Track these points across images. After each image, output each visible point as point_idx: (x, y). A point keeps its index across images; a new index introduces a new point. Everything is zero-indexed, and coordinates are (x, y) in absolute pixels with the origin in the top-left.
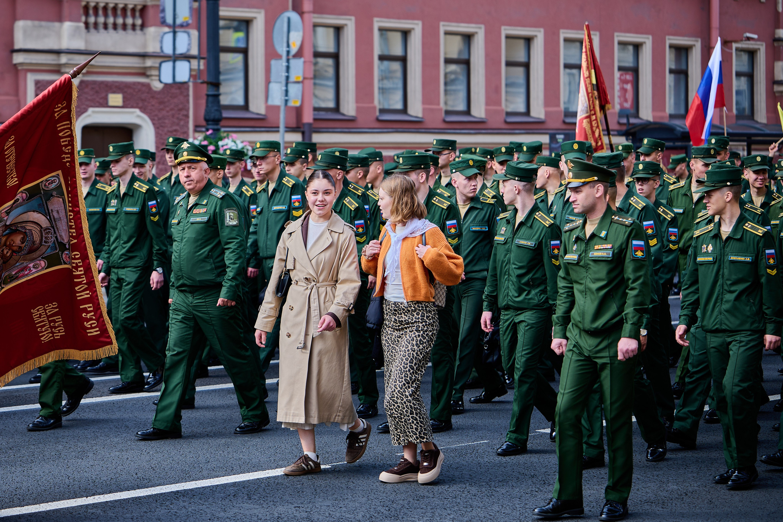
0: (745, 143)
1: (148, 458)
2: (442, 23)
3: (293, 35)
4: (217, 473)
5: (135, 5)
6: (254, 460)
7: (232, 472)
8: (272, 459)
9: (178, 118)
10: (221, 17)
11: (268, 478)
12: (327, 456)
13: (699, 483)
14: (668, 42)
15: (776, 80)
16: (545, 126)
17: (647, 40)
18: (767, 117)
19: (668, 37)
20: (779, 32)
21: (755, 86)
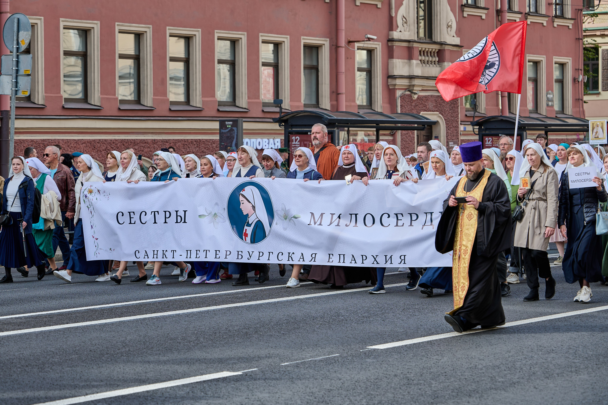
0: (375, 129)
3: (22, 34)
14: (303, 42)
15: (390, 74)
16: (203, 114)
17: (286, 40)
18: (382, 107)
19: (302, 37)
20: (393, 34)
21: (373, 79)
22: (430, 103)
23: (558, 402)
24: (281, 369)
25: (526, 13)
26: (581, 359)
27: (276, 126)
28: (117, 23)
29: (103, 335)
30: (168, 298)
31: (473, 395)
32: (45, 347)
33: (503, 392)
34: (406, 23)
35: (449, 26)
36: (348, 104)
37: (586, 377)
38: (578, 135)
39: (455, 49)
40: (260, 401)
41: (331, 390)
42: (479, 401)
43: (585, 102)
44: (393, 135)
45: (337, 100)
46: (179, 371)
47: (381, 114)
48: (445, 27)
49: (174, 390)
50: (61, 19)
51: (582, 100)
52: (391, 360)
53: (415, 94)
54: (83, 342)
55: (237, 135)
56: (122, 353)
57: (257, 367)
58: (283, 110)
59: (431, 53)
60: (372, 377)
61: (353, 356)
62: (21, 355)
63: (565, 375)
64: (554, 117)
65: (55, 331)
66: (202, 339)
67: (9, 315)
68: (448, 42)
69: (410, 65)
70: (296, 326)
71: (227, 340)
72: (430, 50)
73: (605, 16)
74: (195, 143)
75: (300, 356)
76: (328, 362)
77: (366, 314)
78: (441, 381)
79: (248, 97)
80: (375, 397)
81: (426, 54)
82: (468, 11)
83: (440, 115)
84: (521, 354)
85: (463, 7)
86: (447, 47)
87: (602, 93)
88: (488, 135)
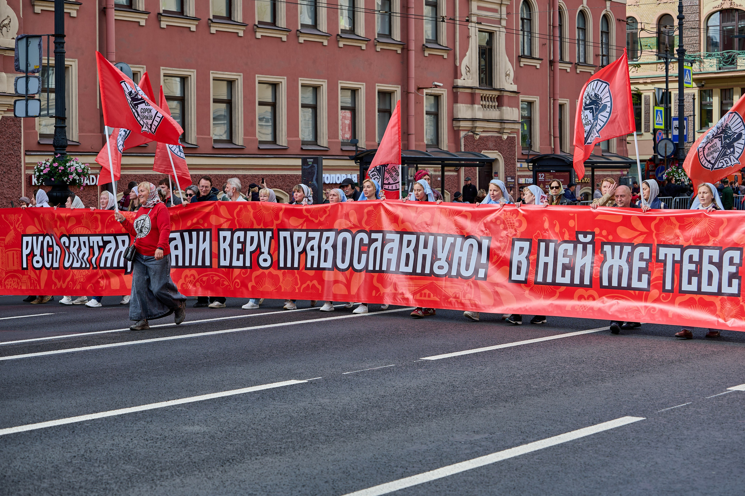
0: (441, 166)
9: (12, 144)
14: (377, 88)
15: (455, 117)
16: (288, 152)
17: (362, 87)
18: (448, 146)
19: (377, 84)
20: (457, 81)
21: (439, 122)
22: (490, 143)
23: (583, 406)
24: (343, 378)
25: (576, 64)
26: (608, 369)
27: (352, 163)
28: (211, 72)
29: (188, 348)
30: (249, 315)
31: (509, 400)
32: (135, 358)
33: (536, 398)
34: (469, 72)
35: (507, 75)
36: (417, 143)
37: (610, 384)
38: (622, 171)
39: (513, 95)
40: (321, 405)
41: (385, 396)
42: (514, 405)
43: (628, 143)
44: (458, 171)
45: (408, 140)
46: (252, 379)
47: (446, 153)
48: (504, 75)
49: (246, 396)
50: (161, 68)
51: (625, 140)
52: (440, 370)
53: (477, 134)
54: (169, 354)
55: (318, 171)
56: (203, 363)
57: (321, 376)
58: (359, 149)
59: (492, 99)
60: (422, 385)
61: (407, 366)
62: (114, 366)
63: (591, 383)
64: (601, 155)
65: (146, 344)
66: (275, 352)
67: (107, 330)
68: (507, 89)
69: (473, 109)
70: (359, 340)
71: (297, 352)
72: (491, 96)
73: (648, 65)
74: (281, 178)
75: (361, 366)
76: (385, 371)
77: (422, 329)
78: (482, 388)
79: (328, 137)
80: (423, 402)
81: (486, 99)
82: (524, 62)
83: (499, 153)
84: (555, 364)
85: (520, 58)
86: (505, 94)
87: (644, 134)
88: (541, 172)
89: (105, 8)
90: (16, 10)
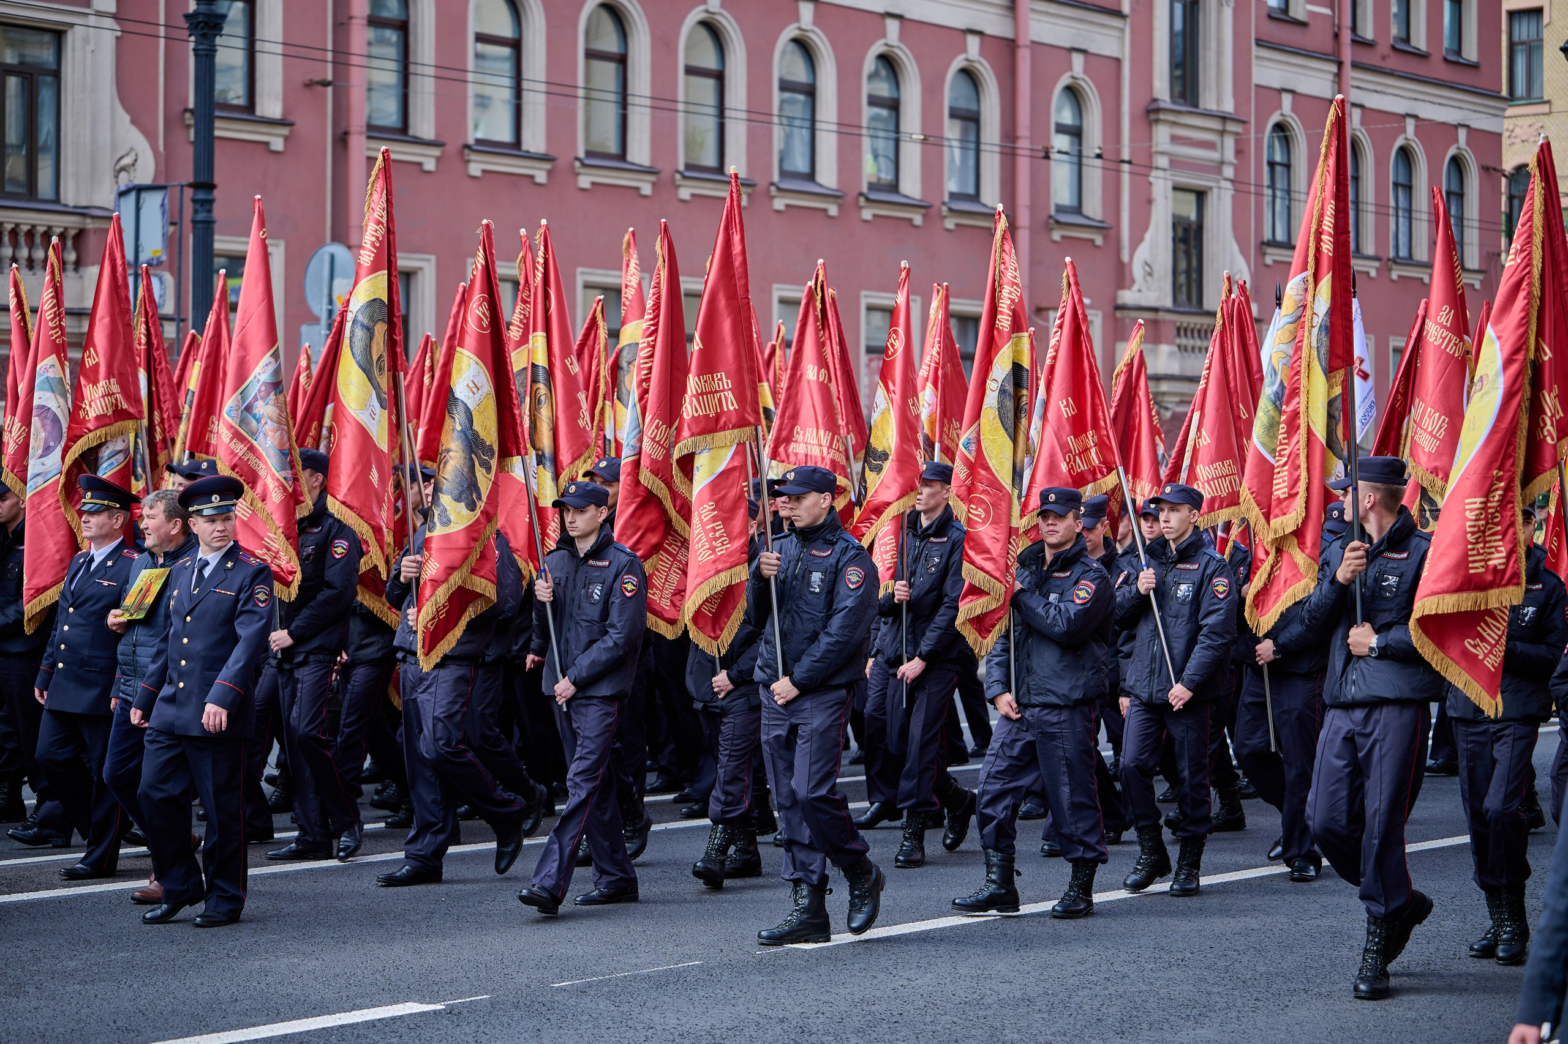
1: (130, 994)
2: (579, 270)
3: (337, 282)
4: (254, 1020)
5: (66, 229)
6: (312, 997)
7: (277, 1016)
8: (344, 994)
10: (216, 252)
11: (341, 1026)
12: (436, 989)
13: (1054, 1030)
20: (1124, 295)
25: (1389, 260)
34: (1150, 274)
50: (469, 260)
57: (488, 993)
59: (1200, 333)
69: (1157, 356)
72: (1199, 326)
81: (1189, 334)
82: (1274, 255)
85: (1264, 247)
89: (346, 133)
90: (149, 135)
